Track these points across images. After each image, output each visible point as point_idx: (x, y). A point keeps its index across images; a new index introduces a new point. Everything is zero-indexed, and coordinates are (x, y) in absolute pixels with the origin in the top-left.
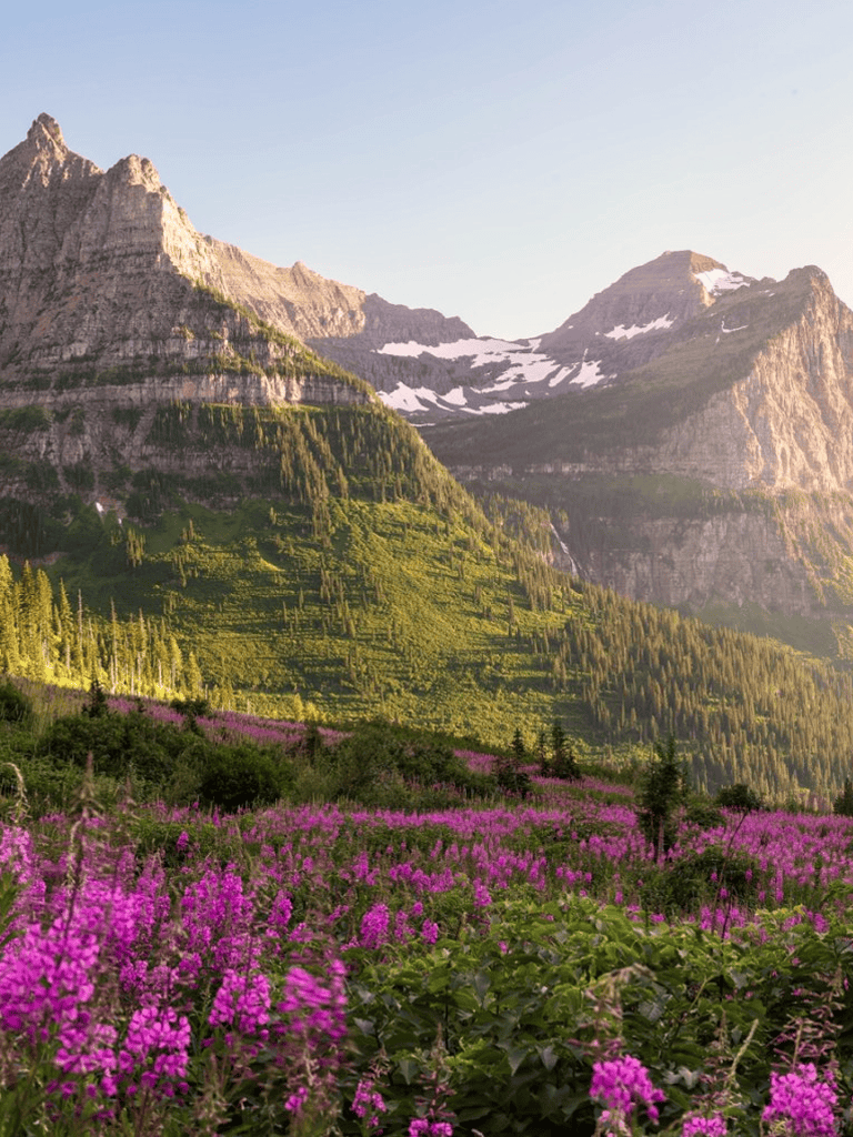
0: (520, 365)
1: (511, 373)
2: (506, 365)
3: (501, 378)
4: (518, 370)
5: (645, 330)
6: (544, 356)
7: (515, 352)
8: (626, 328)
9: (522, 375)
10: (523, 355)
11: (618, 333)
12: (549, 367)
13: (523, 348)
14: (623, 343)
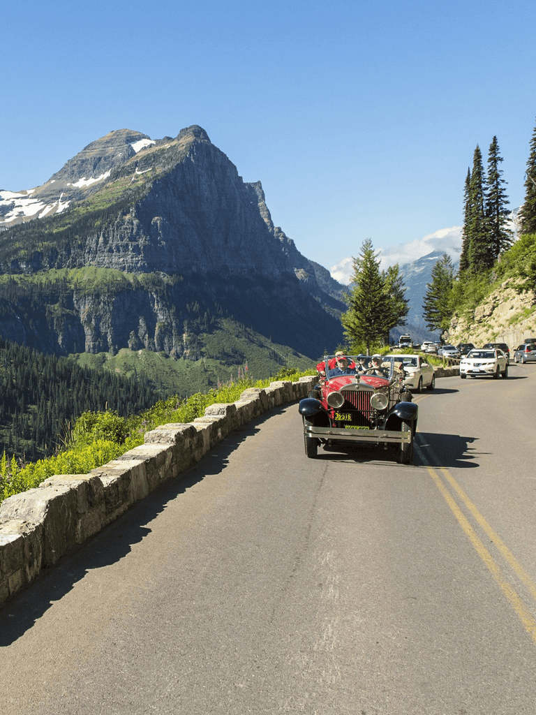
0: (21, 206)
1: (15, 211)
2: (12, 207)
3: (7, 215)
4: (19, 209)
5: (97, 180)
6: (36, 200)
7: (18, 198)
8: (86, 180)
9: (22, 212)
10: (23, 200)
11: (82, 183)
12: (39, 206)
13: (24, 196)
14: (84, 189)
